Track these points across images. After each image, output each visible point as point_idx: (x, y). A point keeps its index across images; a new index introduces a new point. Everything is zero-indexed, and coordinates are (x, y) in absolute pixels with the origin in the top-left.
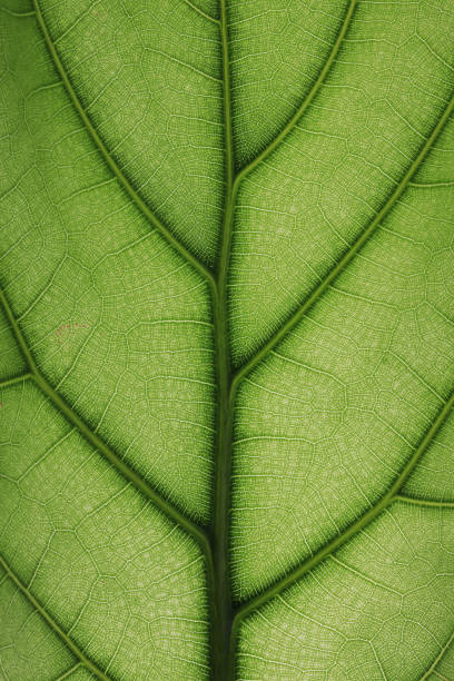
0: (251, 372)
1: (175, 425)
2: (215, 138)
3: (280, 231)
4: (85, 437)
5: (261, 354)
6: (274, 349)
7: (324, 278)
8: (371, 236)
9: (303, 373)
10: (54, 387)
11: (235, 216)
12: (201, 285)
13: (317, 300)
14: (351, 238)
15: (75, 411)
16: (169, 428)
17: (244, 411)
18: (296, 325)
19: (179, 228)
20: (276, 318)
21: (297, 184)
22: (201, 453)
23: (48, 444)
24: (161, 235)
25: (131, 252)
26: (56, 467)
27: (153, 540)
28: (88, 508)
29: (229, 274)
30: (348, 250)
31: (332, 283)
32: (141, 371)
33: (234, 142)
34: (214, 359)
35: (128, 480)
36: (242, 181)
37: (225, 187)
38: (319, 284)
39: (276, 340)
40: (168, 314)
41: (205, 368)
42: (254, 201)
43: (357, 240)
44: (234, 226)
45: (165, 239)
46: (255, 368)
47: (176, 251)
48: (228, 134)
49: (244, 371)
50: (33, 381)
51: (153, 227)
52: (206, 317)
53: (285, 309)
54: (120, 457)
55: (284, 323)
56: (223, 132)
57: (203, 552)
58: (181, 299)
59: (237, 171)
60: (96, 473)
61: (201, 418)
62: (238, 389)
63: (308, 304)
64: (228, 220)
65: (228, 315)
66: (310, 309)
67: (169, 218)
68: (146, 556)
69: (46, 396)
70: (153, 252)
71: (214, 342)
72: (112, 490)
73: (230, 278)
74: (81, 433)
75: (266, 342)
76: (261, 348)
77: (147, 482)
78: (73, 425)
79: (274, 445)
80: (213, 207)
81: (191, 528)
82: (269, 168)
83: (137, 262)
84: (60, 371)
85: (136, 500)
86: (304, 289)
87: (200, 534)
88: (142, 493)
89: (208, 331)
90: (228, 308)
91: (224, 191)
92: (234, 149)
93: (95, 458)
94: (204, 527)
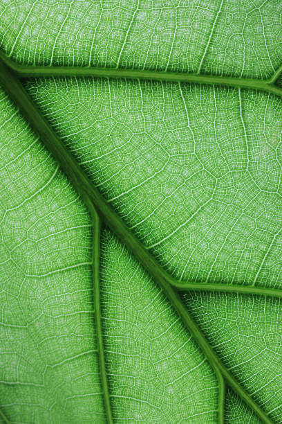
0: (92, 234)
1: (118, 142)
2: (266, 398)
3: (165, 365)
4: (185, 72)
5: (96, 255)
6: (91, 267)
7: (105, 354)
8: (106, 417)
9: (59, 262)
10: (242, 90)
11: (201, 350)
12: (182, 273)
13: (95, 332)
14: (116, 403)
15: (210, 86)
16: (121, 135)
17: (72, 199)
18: (92, 299)
19: (237, 302)
20: (111, 292)
21: (185, 414)
22: (78, 136)
23: (216, 39)
24: (246, 284)
25: (263, 247)
26: (196, 26)
27: (64, 35)
28: (142, 16)
29: (168, 300)
30: (110, 391)
31: (97, 354)
32: (181, 161)
33: (249, 408)
34: (126, 222)
35: (121, 68)
36: (217, 383)
37: (227, 367)
38: (105, 347)
39: (96, 275)
40: (193, 225)
41: (129, 209)
42: (199, 373)
43: (111, 404)
44: (195, 342)
45: (240, 284)
46: (92, 240)
47: (224, 282)
48: (259, 411)
49: (97, 231)
50: (265, 79)
51: (257, 285)
52: (159, 250)
53: (110, 305)
54: (143, 80)
55: (101, 293)
56: (263, 408)
57: (12, 59)
58: (191, 247)
59: (228, 388)
60: (154, 50)
61: (101, 164)
62: (89, 214)
63: (99, 323)
64: (203, 342)
65: (143, 266)
66: (94, 321)
67: (250, 303)
68: (60, 18)
69: (244, 77)
70: (244, 264)
71: (137, 236)
72: (130, 48)
73: (165, 298)
74: (191, 72)
75: (101, 268)
76: (101, 260)
77: (104, 79)
78: (203, 73)
79: (32, 187)
80: (224, 342)
81: (38, 71)
82: (210, 409)
83: (252, 245)
84: (248, 105)
85: (103, 57)
86: (110, 333)
87: (27, 71)
88: (101, 67)
89: (150, 240)
90: (148, 272)
91: (225, 363)
92: (244, 403)
93: (164, 62)
94: (28, 79)
